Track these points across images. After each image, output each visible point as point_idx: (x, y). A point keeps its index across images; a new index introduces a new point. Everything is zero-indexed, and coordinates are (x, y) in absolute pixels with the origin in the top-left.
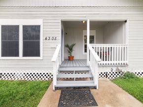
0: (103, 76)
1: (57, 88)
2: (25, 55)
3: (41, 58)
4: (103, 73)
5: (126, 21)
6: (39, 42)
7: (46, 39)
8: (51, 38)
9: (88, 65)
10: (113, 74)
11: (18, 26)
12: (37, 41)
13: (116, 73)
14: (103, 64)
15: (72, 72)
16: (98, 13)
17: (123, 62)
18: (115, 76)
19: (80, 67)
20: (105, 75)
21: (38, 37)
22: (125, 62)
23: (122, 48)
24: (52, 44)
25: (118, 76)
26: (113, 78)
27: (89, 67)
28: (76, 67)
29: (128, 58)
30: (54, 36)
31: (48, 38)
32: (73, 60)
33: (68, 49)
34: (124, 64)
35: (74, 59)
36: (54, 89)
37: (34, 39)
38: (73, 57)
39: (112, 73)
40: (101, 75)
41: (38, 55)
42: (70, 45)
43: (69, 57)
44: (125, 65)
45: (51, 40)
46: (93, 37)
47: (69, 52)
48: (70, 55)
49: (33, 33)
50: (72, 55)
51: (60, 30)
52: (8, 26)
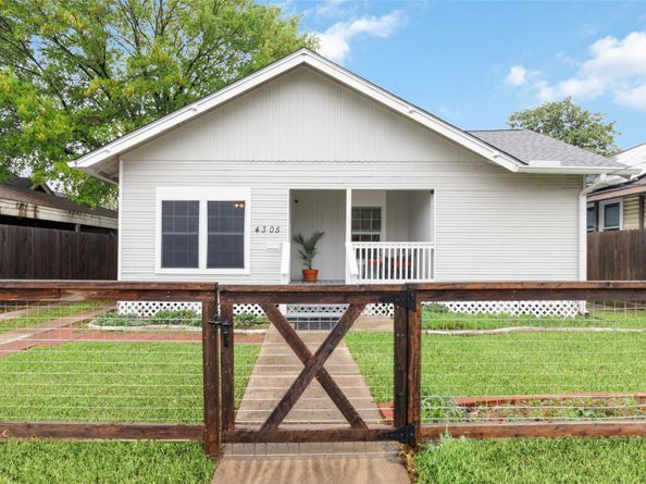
0: (380, 312)
2: (211, 264)
3: (246, 270)
4: (380, 305)
5: (432, 192)
6: (242, 237)
7: (257, 230)
8: (268, 229)
11: (196, 204)
12: (237, 234)
16: (369, 174)
21: (241, 228)
23: (427, 250)
24: (271, 242)
29: (435, 273)
30: (276, 224)
31: (261, 229)
33: (301, 248)
35: (319, 277)
37: (231, 231)
38: (316, 272)
41: (240, 264)
42: (307, 237)
43: (304, 271)
45: (267, 234)
46: (377, 211)
47: (305, 258)
48: (306, 268)
49: (228, 216)
50: (314, 267)
51: (287, 210)
52: (176, 202)
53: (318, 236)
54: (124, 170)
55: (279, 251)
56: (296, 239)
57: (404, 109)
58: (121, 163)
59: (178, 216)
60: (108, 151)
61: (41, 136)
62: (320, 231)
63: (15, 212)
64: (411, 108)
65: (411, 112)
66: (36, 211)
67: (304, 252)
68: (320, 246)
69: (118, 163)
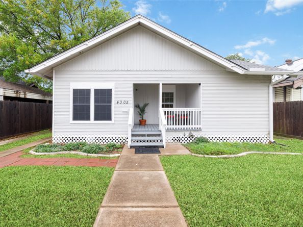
0: (176, 141)
1: (131, 147)
2: (96, 119)
3: (112, 122)
4: (176, 138)
5: (200, 84)
6: (110, 106)
7: (118, 103)
8: (123, 102)
9: (160, 129)
10: (186, 139)
11: (90, 89)
12: (108, 104)
13: (189, 137)
14: (170, 129)
15: (144, 135)
16: (170, 76)
17: (196, 126)
18: (188, 141)
19: (152, 131)
20: (177, 139)
21: (110, 101)
22: (199, 126)
23: (198, 112)
24: (124, 108)
25: (191, 141)
26: (186, 143)
27: (161, 131)
28: (148, 131)
29: (201, 122)
30: (126, 100)
31: (120, 102)
32: (145, 125)
34: (197, 128)
35: (147, 123)
36: (129, 147)
37: (105, 103)
38: (145, 121)
39: (184, 137)
40: (174, 139)
41: (109, 118)
44: (199, 130)
45: (122, 104)
46: (172, 94)
47: (140, 114)
48: (141, 119)
49: (104, 96)
50: (144, 119)
51: (132, 93)
52: (80, 90)
53: (146, 105)
54: (55, 75)
55: (128, 112)
56: (137, 106)
57: (187, 44)
58: (54, 71)
59: (81, 96)
60: (45, 65)
61: (27, 62)
62: (147, 103)
63: (14, 95)
64: (191, 43)
65: (191, 45)
66: (25, 94)
67: (140, 112)
68: (147, 110)
69: (53, 72)
